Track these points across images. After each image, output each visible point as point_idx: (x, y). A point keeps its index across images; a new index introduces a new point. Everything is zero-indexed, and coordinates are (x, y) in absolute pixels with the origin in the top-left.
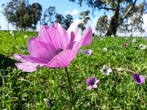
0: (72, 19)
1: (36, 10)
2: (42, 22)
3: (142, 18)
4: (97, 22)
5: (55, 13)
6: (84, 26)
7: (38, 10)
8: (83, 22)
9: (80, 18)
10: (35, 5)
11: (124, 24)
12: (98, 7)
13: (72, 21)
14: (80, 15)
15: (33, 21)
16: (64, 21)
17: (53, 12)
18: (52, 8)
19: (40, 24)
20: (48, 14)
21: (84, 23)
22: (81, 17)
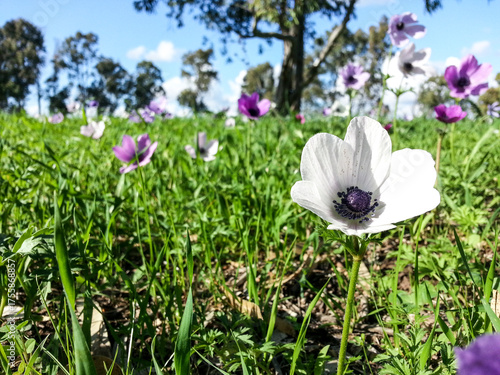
0: (160, 78)
1: (24, 46)
2: (44, 86)
3: (380, 70)
4: (243, 87)
5: (94, 55)
6: (198, 100)
7: (29, 45)
8: (194, 88)
9: (185, 74)
10: (17, 26)
11: (326, 92)
12: (238, 32)
13: (158, 83)
14: (185, 63)
15: (14, 87)
16: (130, 84)
17: (87, 54)
18: (85, 37)
19: (37, 97)
20: (67, 59)
21: (199, 88)
22: (188, 69)
